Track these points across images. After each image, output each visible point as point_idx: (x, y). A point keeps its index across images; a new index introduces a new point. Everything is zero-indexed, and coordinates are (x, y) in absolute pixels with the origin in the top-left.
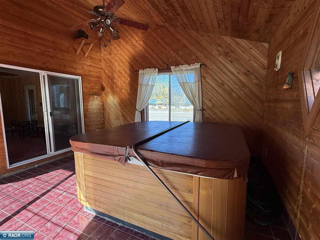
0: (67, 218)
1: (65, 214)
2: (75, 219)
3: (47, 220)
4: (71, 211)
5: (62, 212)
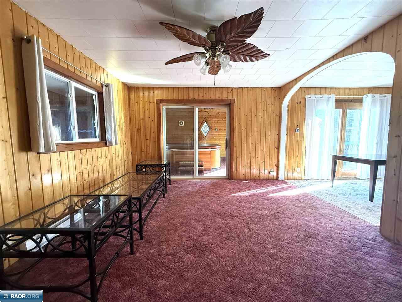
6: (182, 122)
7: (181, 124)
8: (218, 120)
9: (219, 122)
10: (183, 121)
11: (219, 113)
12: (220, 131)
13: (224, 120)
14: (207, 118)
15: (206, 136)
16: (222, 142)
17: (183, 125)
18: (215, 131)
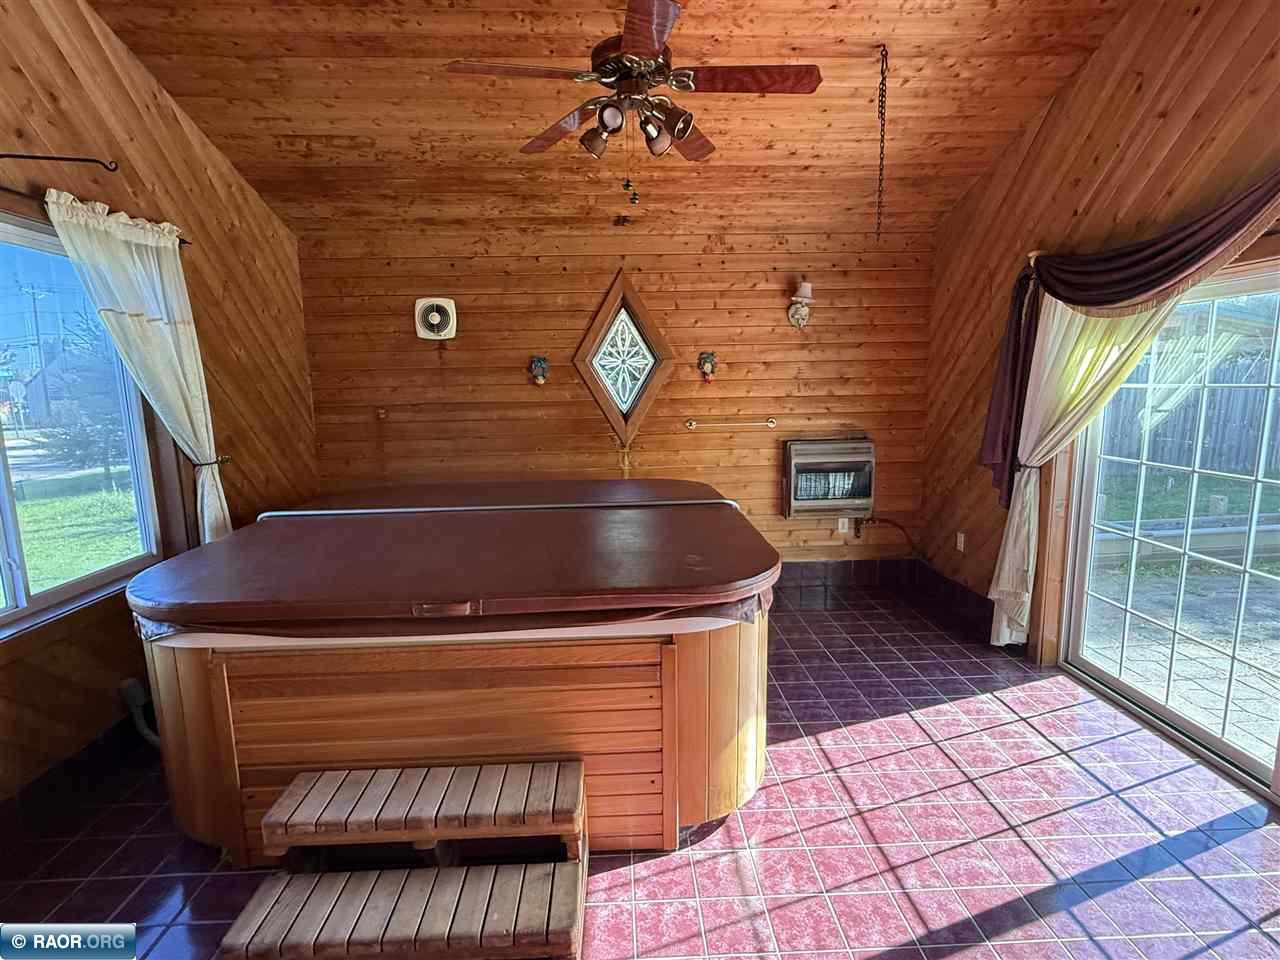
0: (814, 786)
1: (812, 802)
2: (797, 770)
3: (864, 820)
4: (794, 800)
5: (816, 817)
6: (441, 310)
7: (431, 327)
8: (723, 294)
9: (723, 303)
10: (450, 305)
11: (729, 239)
12: (735, 375)
13: (762, 286)
14: (634, 279)
15: (626, 417)
16: (749, 458)
17: (450, 332)
18: (696, 376)
